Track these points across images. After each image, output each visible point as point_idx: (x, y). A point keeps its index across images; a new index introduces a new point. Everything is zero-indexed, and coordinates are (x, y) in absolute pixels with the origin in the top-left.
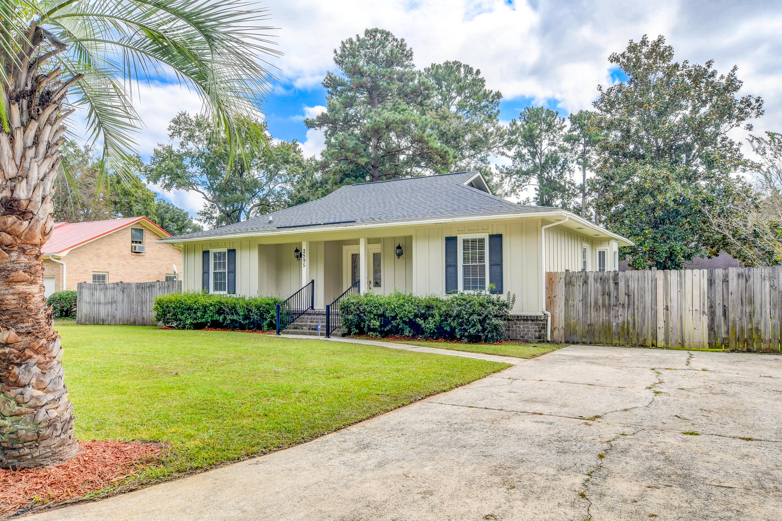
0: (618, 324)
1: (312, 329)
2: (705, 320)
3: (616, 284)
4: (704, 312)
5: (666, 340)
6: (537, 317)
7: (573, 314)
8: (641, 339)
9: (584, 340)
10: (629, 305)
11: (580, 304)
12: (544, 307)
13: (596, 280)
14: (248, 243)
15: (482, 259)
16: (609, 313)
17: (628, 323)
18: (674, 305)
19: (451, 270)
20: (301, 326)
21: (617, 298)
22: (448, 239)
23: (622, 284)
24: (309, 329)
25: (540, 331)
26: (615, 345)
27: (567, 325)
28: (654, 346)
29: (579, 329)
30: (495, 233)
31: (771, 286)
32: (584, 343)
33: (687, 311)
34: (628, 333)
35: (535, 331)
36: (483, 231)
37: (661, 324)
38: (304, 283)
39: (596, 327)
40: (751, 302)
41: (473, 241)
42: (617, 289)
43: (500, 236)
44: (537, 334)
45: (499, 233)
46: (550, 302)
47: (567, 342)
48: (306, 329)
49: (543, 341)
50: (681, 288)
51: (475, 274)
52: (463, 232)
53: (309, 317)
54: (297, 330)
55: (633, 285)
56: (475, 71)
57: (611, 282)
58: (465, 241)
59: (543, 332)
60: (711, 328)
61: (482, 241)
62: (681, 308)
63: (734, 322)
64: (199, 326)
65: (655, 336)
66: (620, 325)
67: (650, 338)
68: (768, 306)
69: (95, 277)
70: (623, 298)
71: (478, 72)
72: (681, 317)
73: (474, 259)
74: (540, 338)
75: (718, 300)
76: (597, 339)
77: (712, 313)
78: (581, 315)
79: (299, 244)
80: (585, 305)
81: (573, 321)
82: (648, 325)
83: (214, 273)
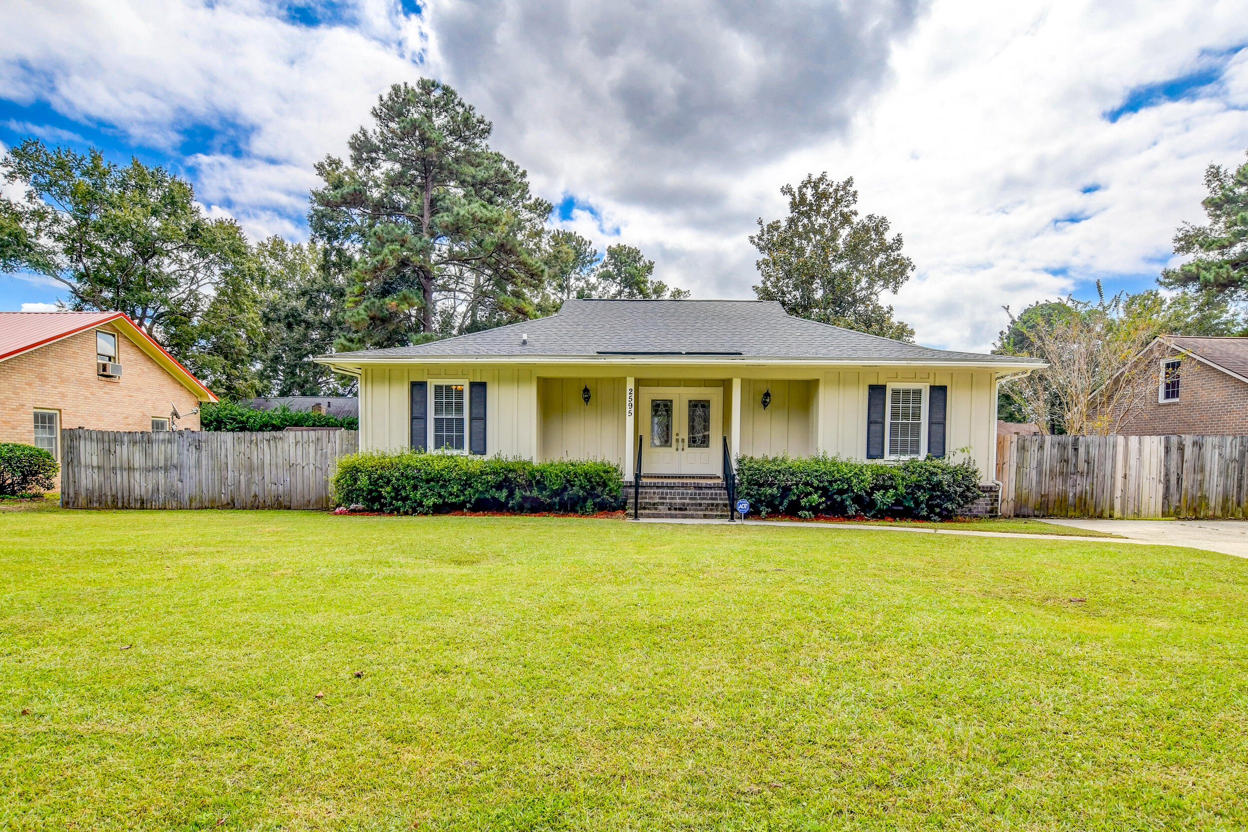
0: (1075, 494)
1: (675, 509)
2: (1161, 488)
3: (1076, 450)
4: (1160, 481)
5: (1123, 512)
6: (991, 487)
7: (1025, 483)
8: (1099, 510)
9: (1036, 513)
10: (1088, 473)
11: (1034, 472)
12: (994, 476)
13: (1051, 445)
14: (515, 374)
15: (917, 415)
16: (1066, 482)
17: (1086, 493)
18: (1133, 473)
19: (874, 427)
20: (654, 504)
21: (1076, 466)
22: (872, 388)
23: (1082, 450)
24: (670, 509)
25: (992, 504)
26: (1071, 518)
27: (1018, 496)
28: (1111, 517)
29: (1033, 500)
30: (937, 384)
31: (1220, 455)
32: (1036, 516)
33: (1145, 480)
34: (1085, 504)
35: (987, 504)
36: (923, 380)
37: (1118, 493)
38: (630, 440)
39: (1051, 498)
40: (1202, 470)
41: (907, 392)
42: (1077, 456)
43: (944, 389)
44: (989, 507)
45: (943, 384)
46: (1000, 469)
47: (1017, 516)
48: (663, 510)
49: (996, 516)
50: (1140, 455)
51: (905, 434)
52: (895, 378)
53: (657, 491)
54: (647, 511)
55: (1094, 452)
57: (1070, 448)
58: (895, 392)
59: (995, 505)
60: (1166, 496)
61: (918, 392)
62: (1139, 476)
63: (1187, 490)
65: (1112, 508)
66: (1078, 495)
67: (1108, 508)
68: (1216, 475)
70: (1082, 466)
72: (1139, 485)
73: (906, 416)
74: (991, 511)
75: (1173, 468)
76: (1050, 511)
77: (1167, 481)
78: (1034, 484)
79: (624, 380)
80: (1040, 473)
81: (1025, 492)
82: (1107, 494)
83: (436, 419)
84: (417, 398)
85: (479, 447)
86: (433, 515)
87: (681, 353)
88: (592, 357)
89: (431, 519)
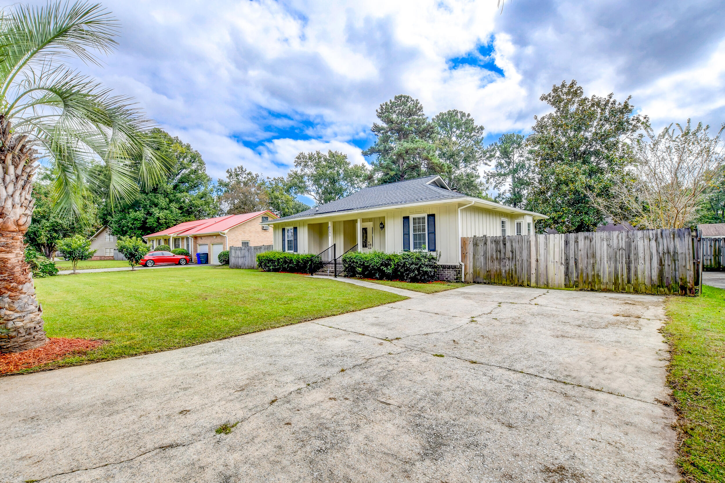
0: (506, 271)
2: (563, 268)
3: (505, 244)
4: (562, 263)
5: (537, 283)
6: (457, 266)
7: (478, 264)
8: (520, 281)
9: (485, 281)
10: (512, 258)
11: (482, 258)
12: (460, 260)
13: (492, 242)
14: (303, 223)
15: (424, 230)
16: (500, 264)
17: (512, 270)
18: (542, 258)
19: (406, 236)
21: (505, 254)
22: (404, 218)
23: (508, 245)
25: (457, 275)
26: (504, 285)
27: (475, 271)
28: (529, 286)
29: (482, 274)
30: (431, 213)
31: (608, 245)
32: (485, 283)
33: (550, 262)
34: (512, 277)
35: (454, 275)
36: (424, 212)
37: (533, 271)
38: (330, 246)
39: (492, 273)
40: (594, 256)
41: (419, 219)
42: (505, 248)
43: (433, 215)
44: (455, 277)
45: (433, 213)
46: (464, 256)
47: (474, 282)
49: (460, 282)
50: (547, 247)
51: (420, 239)
52: (412, 213)
55: (515, 245)
56: (467, 115)
57: (501, 243)
58: (414, 219)
59: (459, 276)
60: (567, 274)
61: (424, 218)
62: (546, 261)
63: (582, 270)
64: (276, 270)
65: (529, 280)
66: (507, 272)
67: (526, 280)
68: (606, 259)
69: (243, 243)
70: (509, 254)
71: (469, 115)
72: (546, 266)
73: (419, 230)
74: (457, 279)
75: (572, 255)
76: (492, 281)
77: (567, 264)
78: (483, 264)
79: (327, 223)
80: (485, 258)
81: (478, 269)
82: (525, 272)
84: (284, 234)
85: (296, 250)
88: (312, 216)
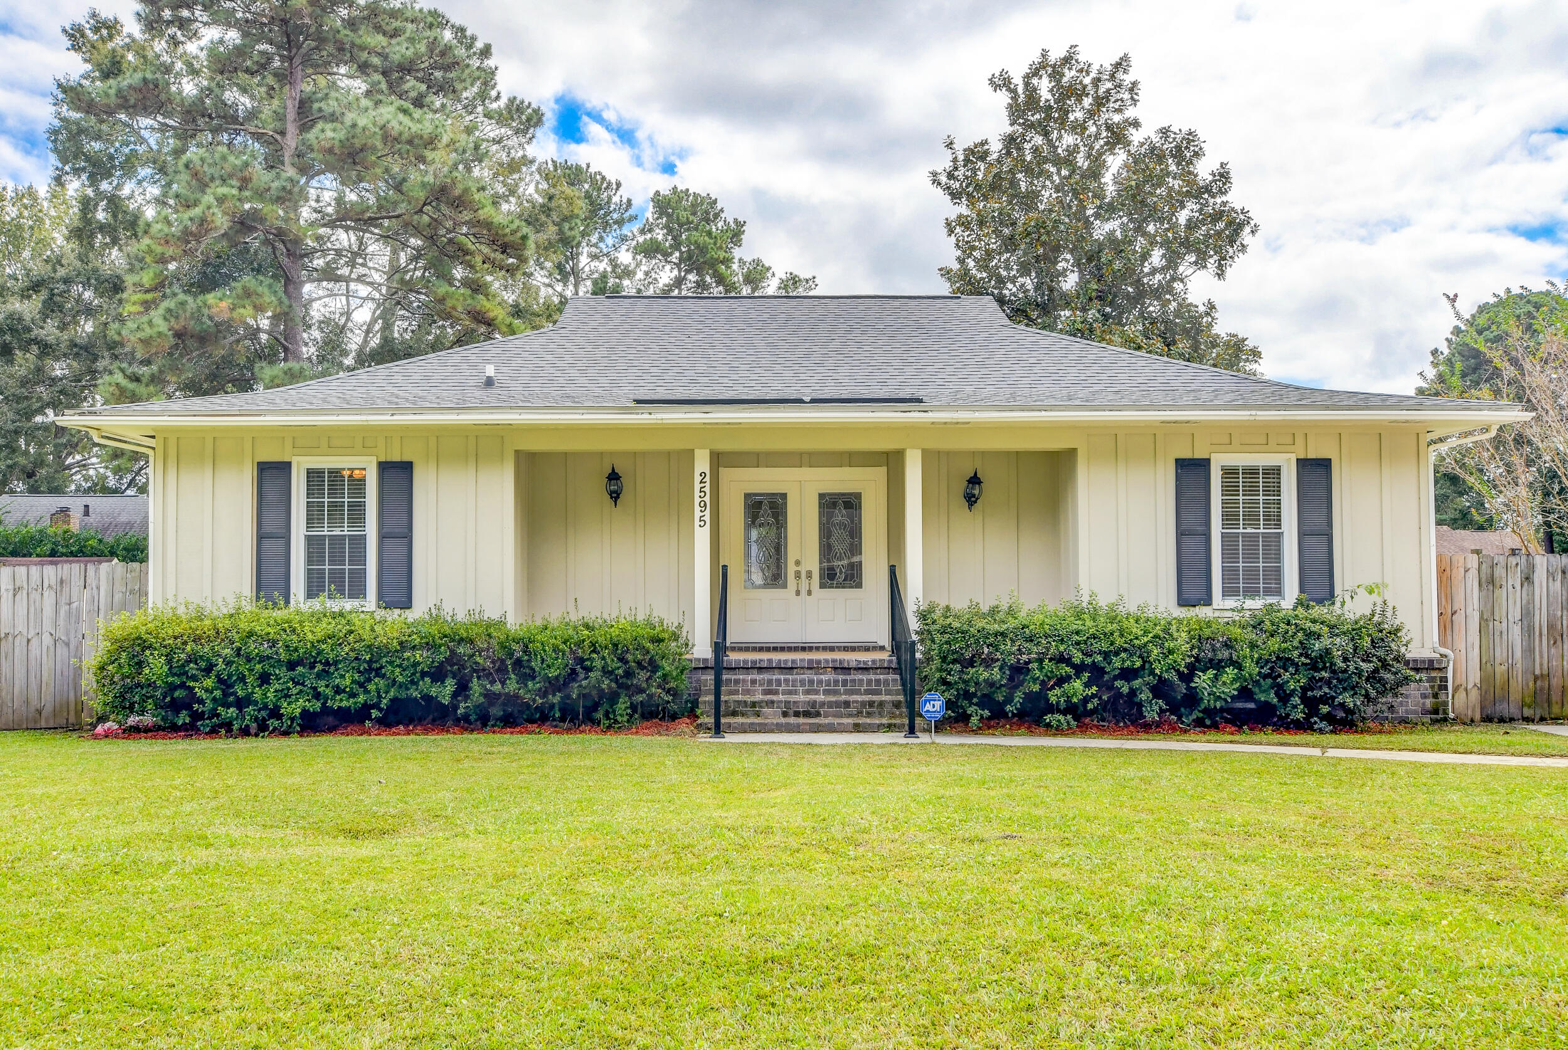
1: (797, 714)
6: (1431, 661)
7: (1500, 654)
9: (1527, 712)
11: (1516, 630)
12: (1436, 639)
15: (1274, 518)
19: (1190, 542)
20: (754, 704)
22: (1183, 465)
24: (785, 714)
25: (1435, 696)
27: (1487, 680)
29: (1519, 686)
30: (1311, 455)
32: (1528, 720)
35: (1424, 696)
36: (1283, 447)
39: (1555, 682)
41: (1251, 472)
43: (1325, 464)
44: (1429, 703)
45: (1323, 455)
46: (1447, 622)
47: (1487, 719)
48: (772, 716)
49: (1445, 720)
51: (1252, 556)
52: (1225, 447)
53: (759, 677)
54: (740, 720)
58: (1229, 472)
59: (1442, 697)
61: (1274, 472)
73: (1251, 518)
74: (1435, 711)
76: (1556, 710)
78: (1518, 654)
79: (689, 454)
80: (1529, 631)
81: (1500, 670)
83: (309, 539)
84: (271, 496)
85: (398, 595)
86: (301, 734)
87: (801, 401)
88: (625, 410)
89: (295, 743)
